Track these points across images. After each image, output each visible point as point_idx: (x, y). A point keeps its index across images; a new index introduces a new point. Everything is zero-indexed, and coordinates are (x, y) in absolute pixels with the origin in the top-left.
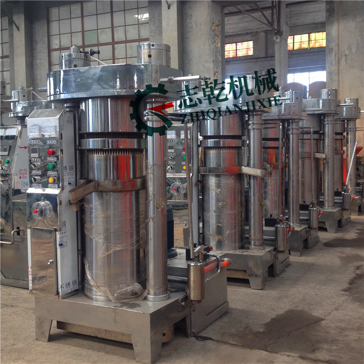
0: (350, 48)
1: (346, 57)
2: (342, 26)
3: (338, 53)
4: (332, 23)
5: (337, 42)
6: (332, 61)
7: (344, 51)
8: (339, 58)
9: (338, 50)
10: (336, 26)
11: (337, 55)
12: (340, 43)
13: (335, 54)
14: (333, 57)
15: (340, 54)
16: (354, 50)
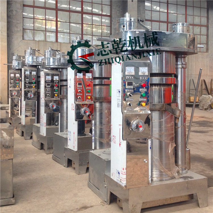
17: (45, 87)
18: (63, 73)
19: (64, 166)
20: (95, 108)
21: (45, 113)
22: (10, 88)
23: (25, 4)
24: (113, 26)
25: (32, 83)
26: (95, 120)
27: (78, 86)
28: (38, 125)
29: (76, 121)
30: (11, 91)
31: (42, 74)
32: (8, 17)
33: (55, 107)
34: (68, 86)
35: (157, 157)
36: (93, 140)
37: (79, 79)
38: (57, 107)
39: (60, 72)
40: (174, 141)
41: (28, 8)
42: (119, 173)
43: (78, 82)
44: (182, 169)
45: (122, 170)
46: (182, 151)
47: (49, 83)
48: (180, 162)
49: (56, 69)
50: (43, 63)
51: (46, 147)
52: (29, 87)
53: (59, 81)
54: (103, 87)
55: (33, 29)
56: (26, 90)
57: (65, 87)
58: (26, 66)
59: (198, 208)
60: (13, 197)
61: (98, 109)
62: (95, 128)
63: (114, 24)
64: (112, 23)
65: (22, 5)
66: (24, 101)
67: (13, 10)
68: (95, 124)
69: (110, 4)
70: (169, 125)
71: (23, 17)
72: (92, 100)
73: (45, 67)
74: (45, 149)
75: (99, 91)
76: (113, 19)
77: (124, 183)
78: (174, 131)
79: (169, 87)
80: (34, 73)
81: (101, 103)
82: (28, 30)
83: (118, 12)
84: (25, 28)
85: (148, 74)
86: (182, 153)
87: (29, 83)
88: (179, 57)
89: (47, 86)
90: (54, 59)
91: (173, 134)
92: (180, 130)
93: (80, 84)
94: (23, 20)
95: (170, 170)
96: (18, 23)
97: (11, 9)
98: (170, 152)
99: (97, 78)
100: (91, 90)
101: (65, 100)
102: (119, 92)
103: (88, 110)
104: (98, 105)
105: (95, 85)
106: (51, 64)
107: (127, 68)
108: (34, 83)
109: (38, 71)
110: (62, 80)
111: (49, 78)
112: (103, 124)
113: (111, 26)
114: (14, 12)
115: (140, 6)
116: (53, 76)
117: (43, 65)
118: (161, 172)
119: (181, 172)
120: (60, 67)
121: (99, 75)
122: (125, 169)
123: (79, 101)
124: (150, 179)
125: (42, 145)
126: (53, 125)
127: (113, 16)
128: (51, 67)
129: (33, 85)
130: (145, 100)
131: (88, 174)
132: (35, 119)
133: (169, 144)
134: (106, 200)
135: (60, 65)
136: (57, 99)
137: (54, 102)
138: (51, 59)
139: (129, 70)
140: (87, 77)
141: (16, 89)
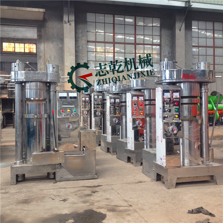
0: (50, 57)
1: (49, 62)
2: (46, 45)
3: (45, 59)
4: (41, 42)
5: (44, 53)
6: (41, 63)
7: (48, 59)
8: (45, 62)
9: (45, 58)
10: (43, 44)
11: (44, 60)
12: (45, 54)
13: (43, 59)
14: (42, 61)
15: (46, 60)
16: (53, 59)
17: (110, 107)
18: (122, 97)
19: (125, 162)
20: (146, 121)
21: (110, 125)
22: (82, 108)
23: (88, 40)
24: (162, 53)
25: (99, 105)
26: (146, 129)
27: (134, 106)
28: (105, 135)
29: (133, 129)
30: (82, 110)
31: (108, 98)
32: (76, 51)
33: (117, 122)
34: (127, 106)
35: (187, 151)
36: (145, 144)
37: (135, 101)
38: (118, 121)
39: (120, 96)
40: (199, 140)
41: (91, 43)
42: (161, 159)
43: (133, 103)
44: (206, 160)
45: (163, 157)
46: (206, 148)
47: (112, 104)
48: (204, 156)
49: (118, 94)
50: (108, 90)
51: (111, 150)
52: (97, 107)
53: (119, 102)
54: (151, 106)
55: (95, 60)
56: (95, 109)
57: (124, 107)
58: (94, 92)
59: (217, 185)
60: (96, 174)
61: (148, 122)
62: (146, 135)
63: (163, 51)
64: (162, 50)
65: (87, 41)
66: (94, 117)
67: (79, 46)
68: (146, 133)
69: (159, 35)
70: (195, 130)
71: (87, 51)
72: (144, 116)
73: (110, 93)
74: (110, 152)
75: (149, 109)
76: (163, 47)
77: (164, 165)
78: (199, 134)
79: (195, 105)
80: (100, 97)
81: (150, 117)
82: (91, 62)
83: (167, 41)
84: (89, 60)
85: (180, 97)
86: (206, 149)
87: (97, 104)
88: (203, 85)
89: (111, 107)
90: (116, 87)
91: (198, 136)
92: (204, 134)
93: (135, 104)
94: (87, 54)
95: (196, 160)
96: (84, 56)
97: (78, 45)
98: (196, 147)
99: (147, 100)
100: (143, 109)
101: (124, 117)
102: (161, 108)
103: (141, 122)
104: (148, 119)
105: (146, 105)
106: (114, 90)
107: (165, 94)
108: (100, 104)
109: (103, 95)
110: (121, 102)
111: (113, 100)
112: (152, 133)
113: (160, 54)
114: (81, 48)
115: (187, 34)
116: (115, 99)
117: (108, 92)
118: (190, 160)
119: (205, 162)
120: (120, 92)
121: (149, 98)
122: (165, 156)
123: (134, 116)
124: (182, 164)
125: (108, 149)
126: (115, 135)
127: (162, 45)
128: (114, 92)
129: (100, 106)
130: (178, 113)
131: (142, 167)
132: (102, 132)
133: (195, 142)
134: (154, 179)
135: (120, 91)
136: (119, 116)
137: (116, 118)
138: (114, 87)
139: (166, 95)
140: (140, 100)
141: (86, 109)
